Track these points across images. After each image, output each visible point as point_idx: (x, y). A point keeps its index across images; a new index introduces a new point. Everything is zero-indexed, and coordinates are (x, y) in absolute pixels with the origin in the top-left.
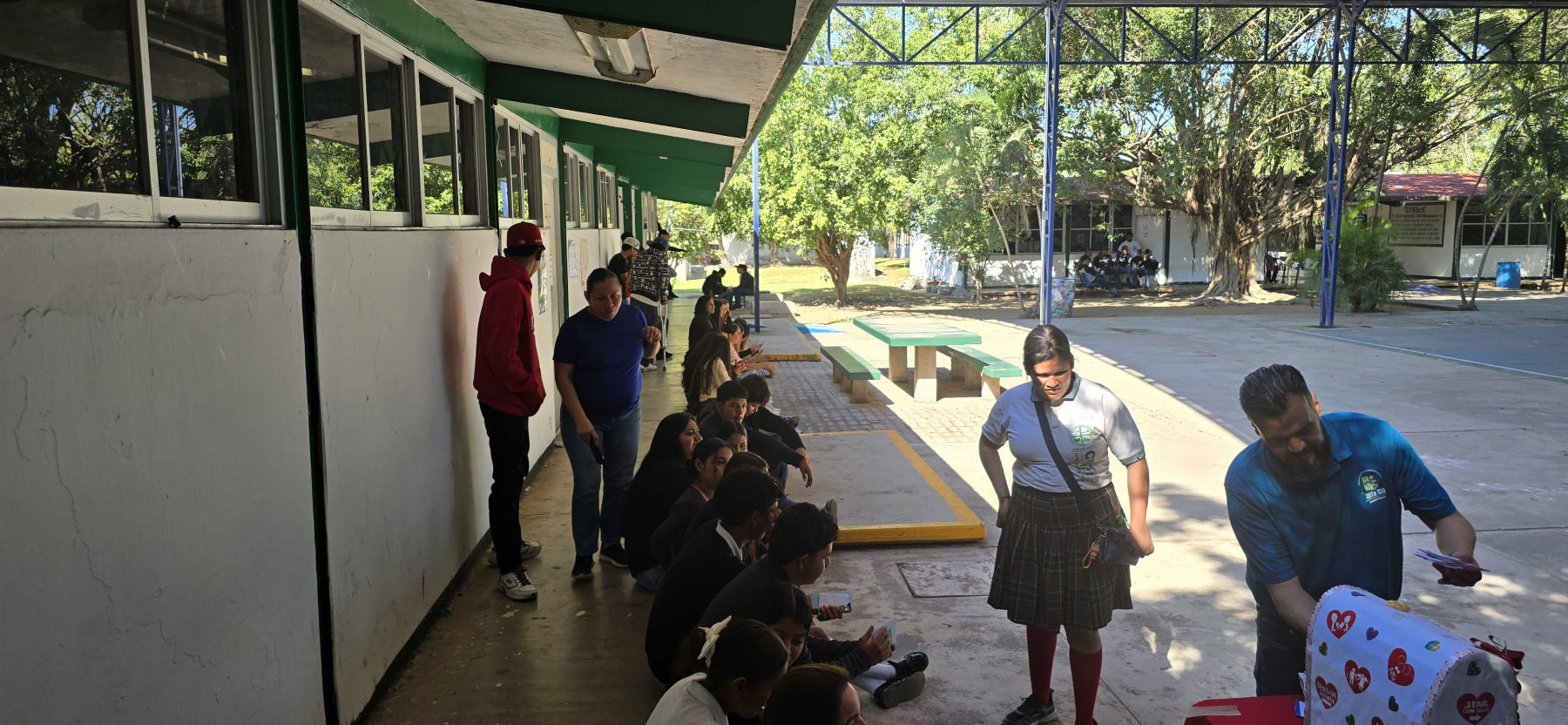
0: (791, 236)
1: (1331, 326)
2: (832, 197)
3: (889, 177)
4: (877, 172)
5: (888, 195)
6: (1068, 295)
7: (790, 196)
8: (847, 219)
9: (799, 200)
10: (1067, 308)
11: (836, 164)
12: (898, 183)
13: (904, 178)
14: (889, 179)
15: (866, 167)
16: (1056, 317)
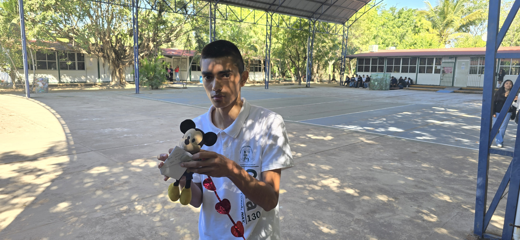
1: (139, 93)
6: (45, 84)
10: (45, 89)
16: (41, 93)
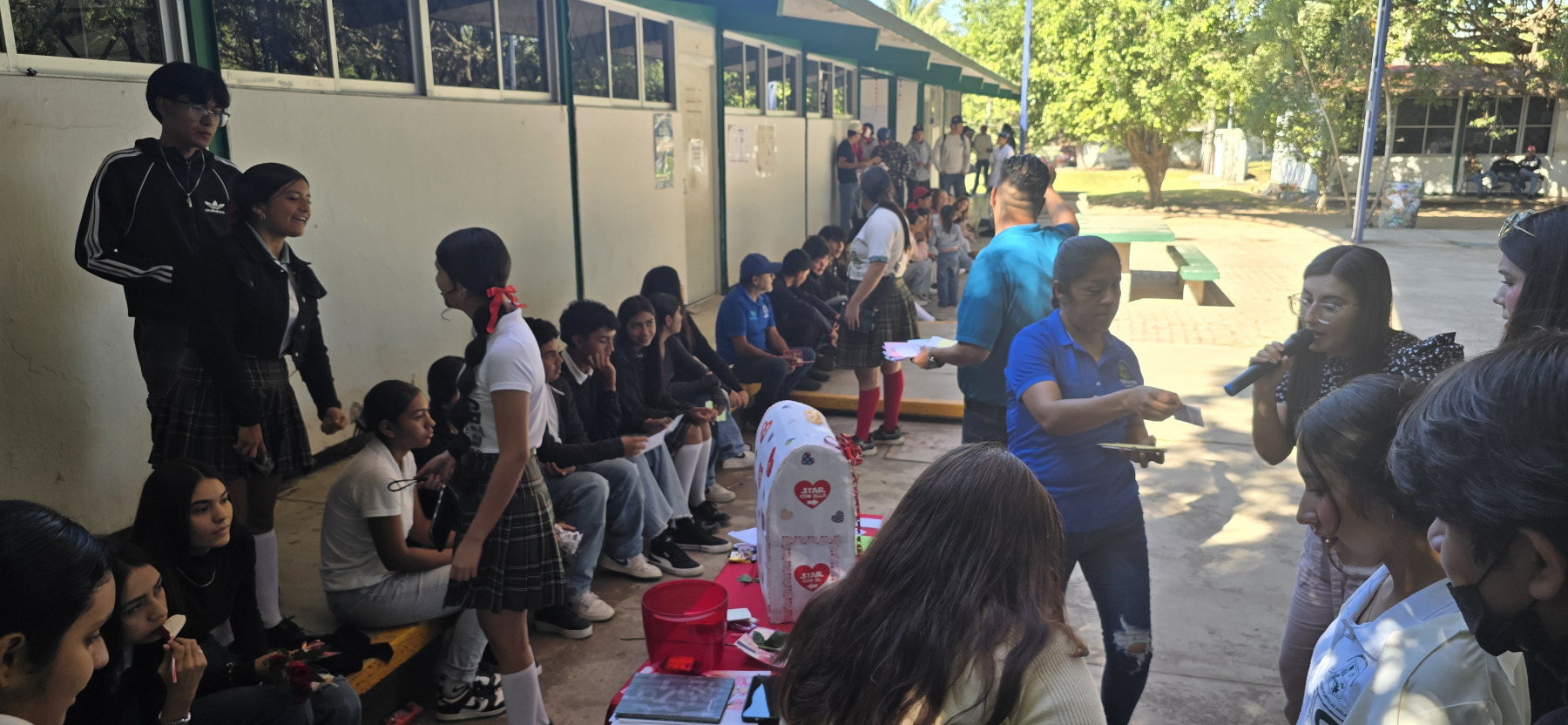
0: (1094, 131)
2: (1140, 88)
3: (1210, 63)
4: (1193, 59)
5: (1208, 85)
6: (1412, 201)
7: (1090, 87)
8: (1157, 110)
9: (1100, 92)
10: (1409, 217)
11: (1141, 50)
12: (1219, 70)
13: (1226, 64)
14: (1207, 67)
15: (1181, 52)
16: (1393, 227)
